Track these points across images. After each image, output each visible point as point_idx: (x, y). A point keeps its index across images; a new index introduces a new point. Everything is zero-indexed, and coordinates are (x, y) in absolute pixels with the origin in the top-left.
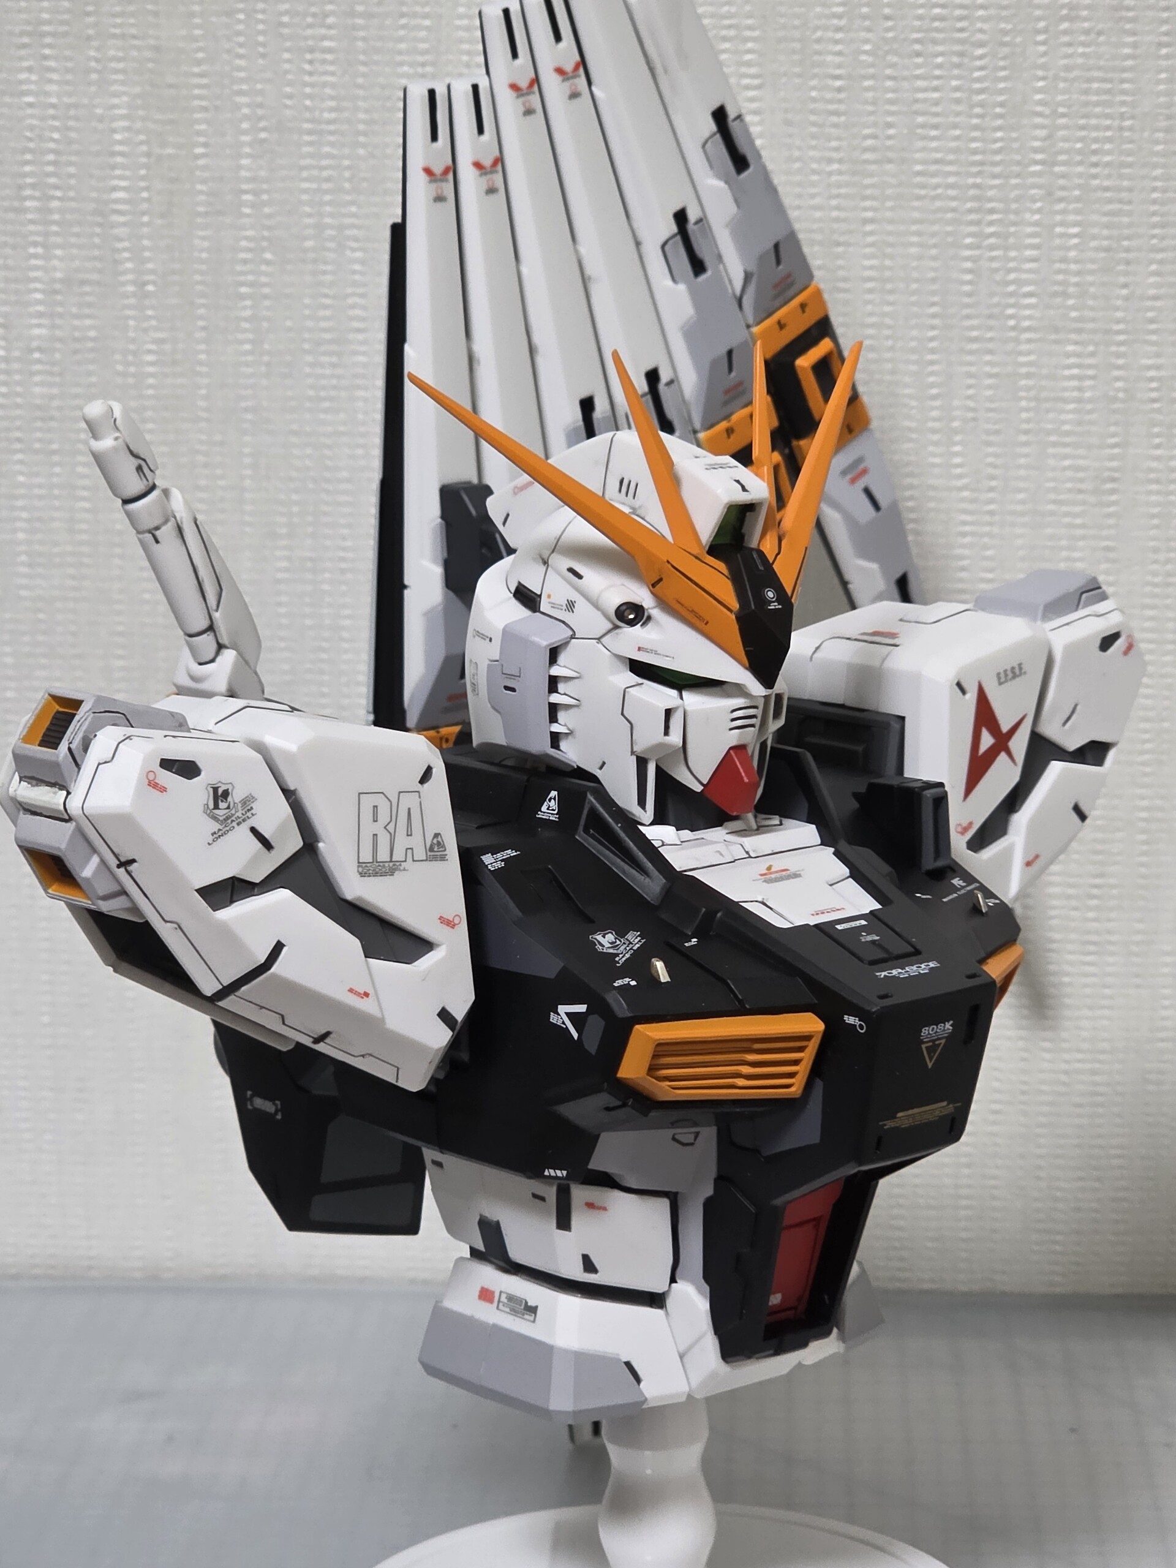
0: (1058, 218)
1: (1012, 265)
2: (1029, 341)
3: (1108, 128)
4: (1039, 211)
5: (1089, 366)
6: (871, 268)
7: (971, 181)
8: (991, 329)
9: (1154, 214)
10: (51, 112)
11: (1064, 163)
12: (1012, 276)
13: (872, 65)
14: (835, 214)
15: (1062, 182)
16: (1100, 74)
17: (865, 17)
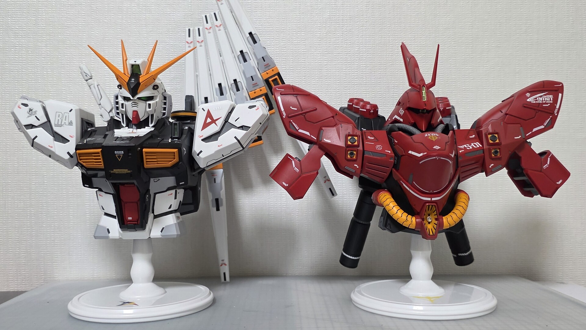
0: (361, 63)
1: (353, 72)
2: (356, 87)
3: (370, 46)
4: (358, 62)
5: (368, 91)
6: (327, 74)
7: (345, 57)
8: (349, 85)
9: (379, 62)
10: (171, 46)
11: (362, 53)
12: (353, 75)
13: (326, 36)
14: (319, 64)
15: (362, 57)
16: (368, 37)
17: (325, 27)
